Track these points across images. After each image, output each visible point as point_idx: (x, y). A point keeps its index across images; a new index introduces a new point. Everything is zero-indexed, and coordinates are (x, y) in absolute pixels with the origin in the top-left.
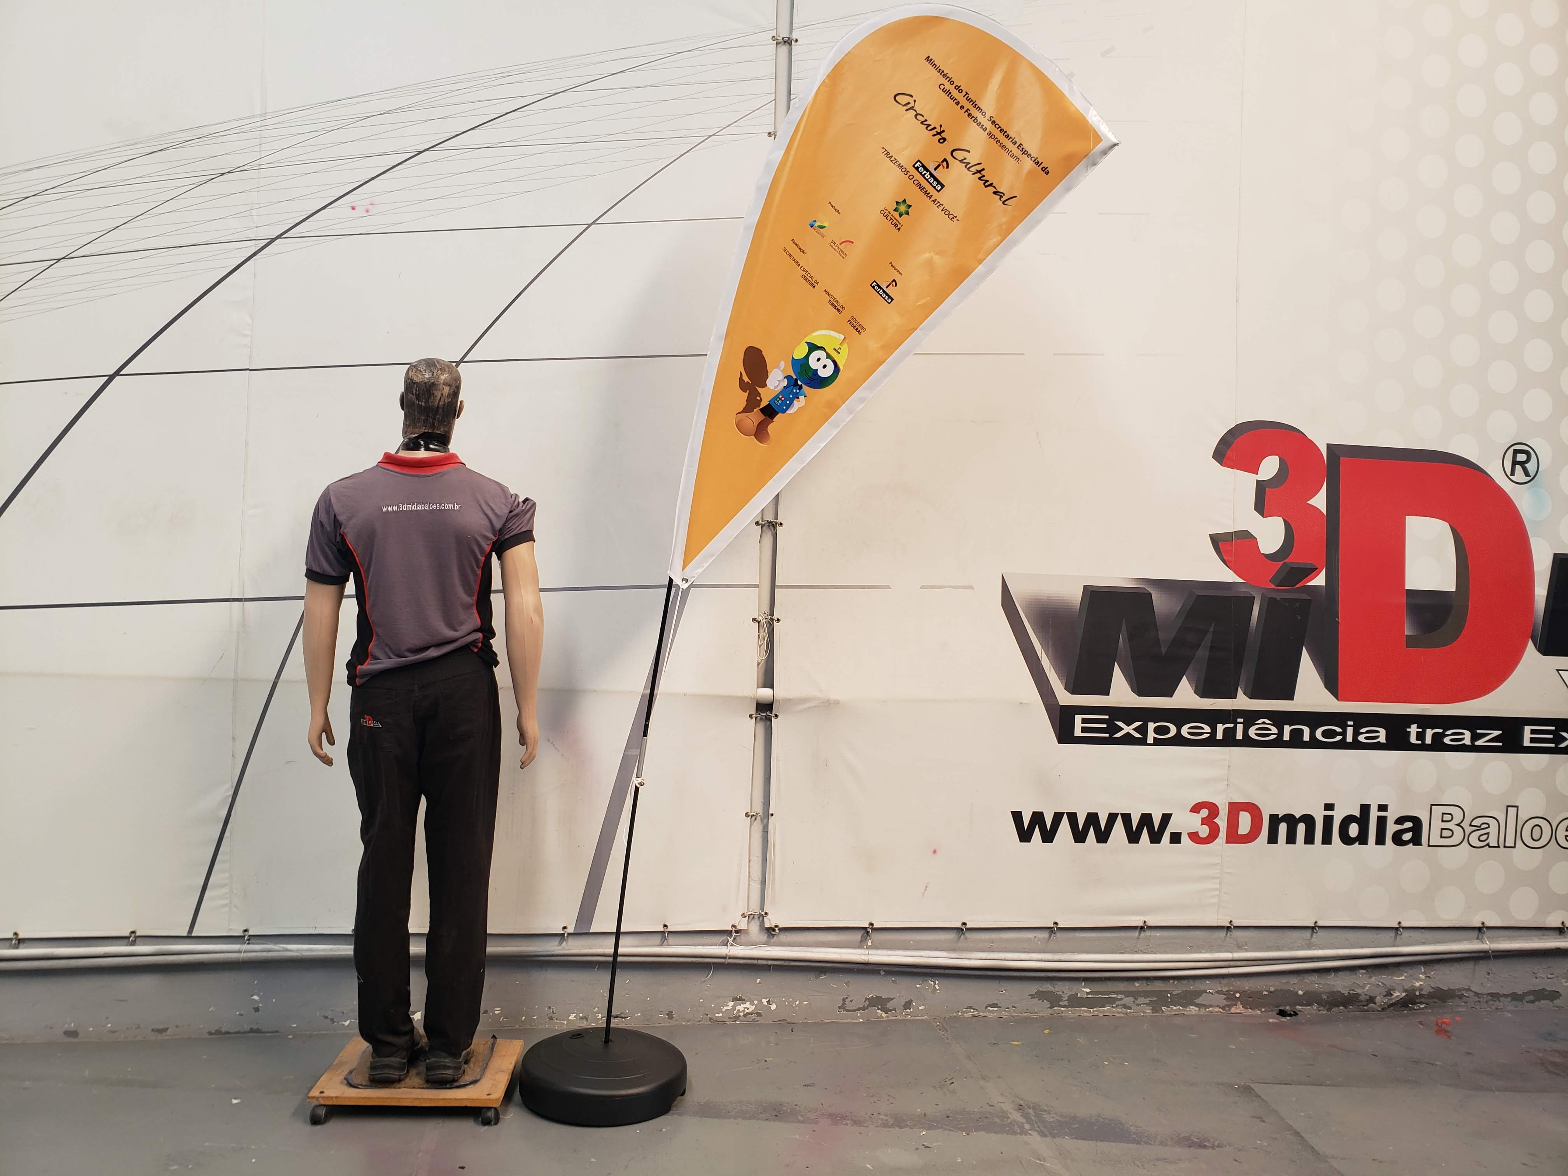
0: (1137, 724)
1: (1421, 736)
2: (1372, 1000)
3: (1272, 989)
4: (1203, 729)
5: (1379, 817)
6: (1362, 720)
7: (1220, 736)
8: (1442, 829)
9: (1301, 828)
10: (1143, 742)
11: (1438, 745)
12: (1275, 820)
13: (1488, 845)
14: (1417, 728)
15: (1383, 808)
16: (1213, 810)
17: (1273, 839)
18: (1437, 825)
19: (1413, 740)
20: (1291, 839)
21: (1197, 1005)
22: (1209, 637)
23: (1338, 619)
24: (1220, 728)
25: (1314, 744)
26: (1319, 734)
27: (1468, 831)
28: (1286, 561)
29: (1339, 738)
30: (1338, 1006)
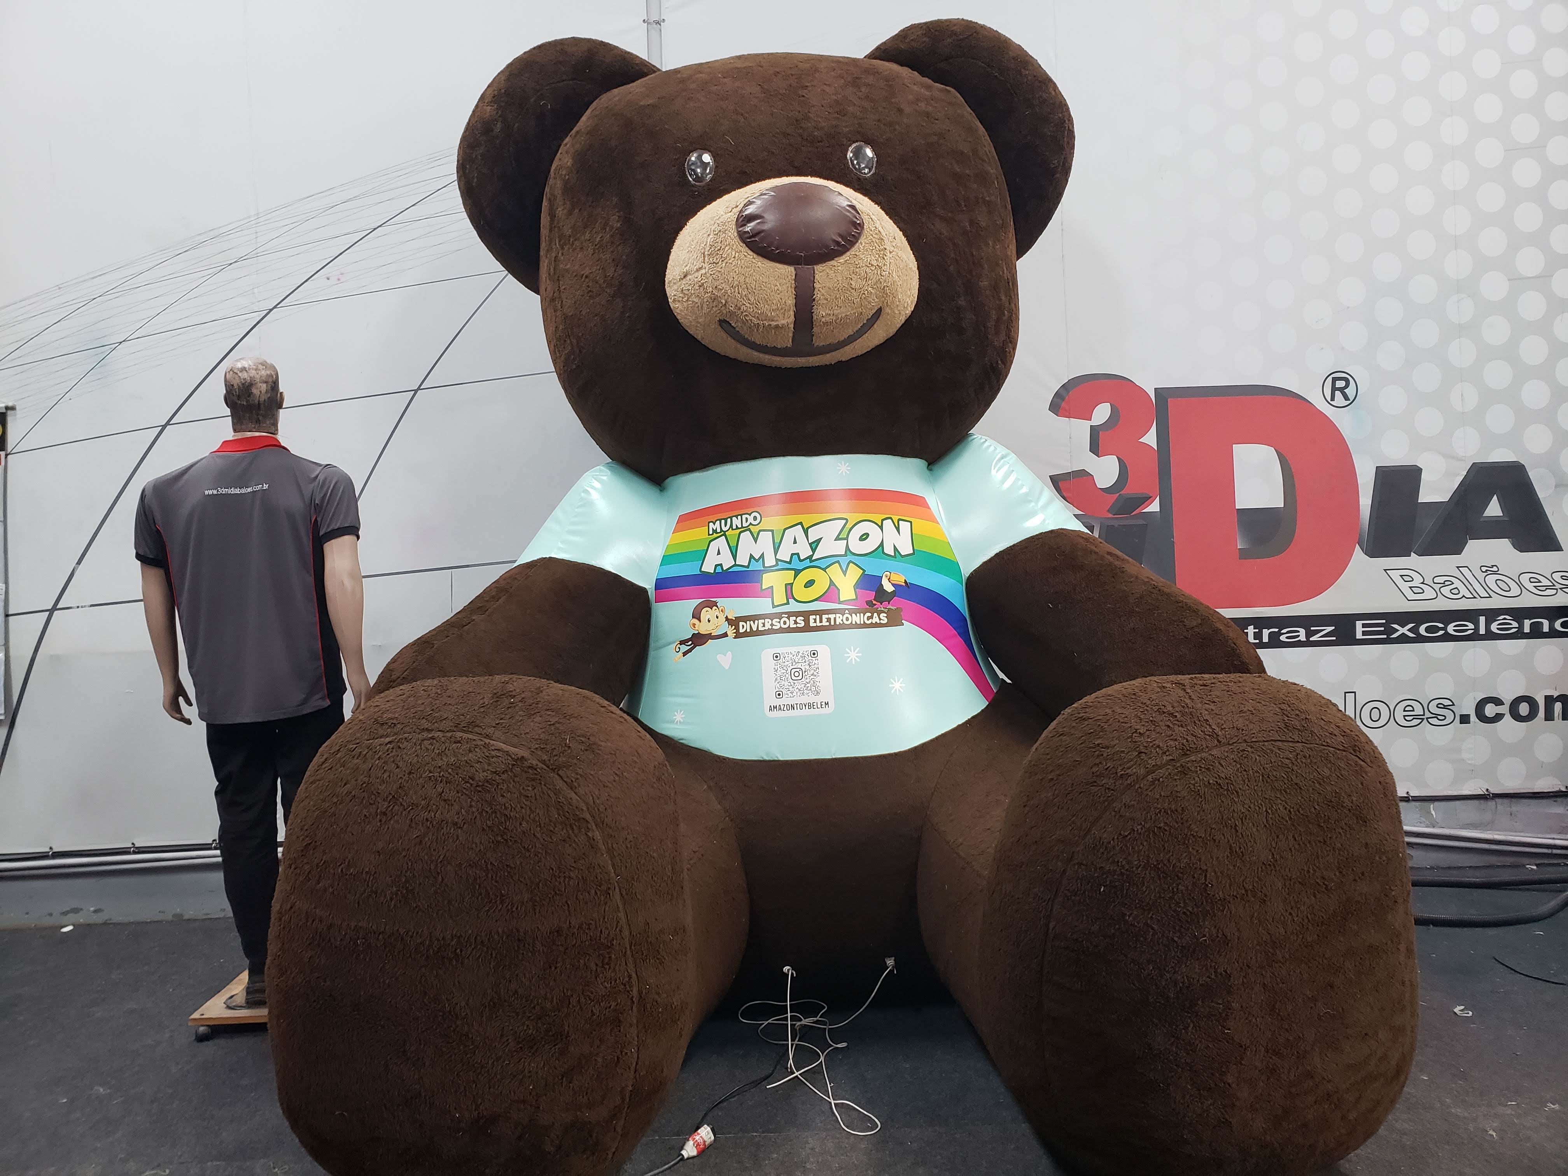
11: (1275, 643)
14: (1254, 629)
19: (1251, 639)
23: (1173, 539)
28: (1121, 493)
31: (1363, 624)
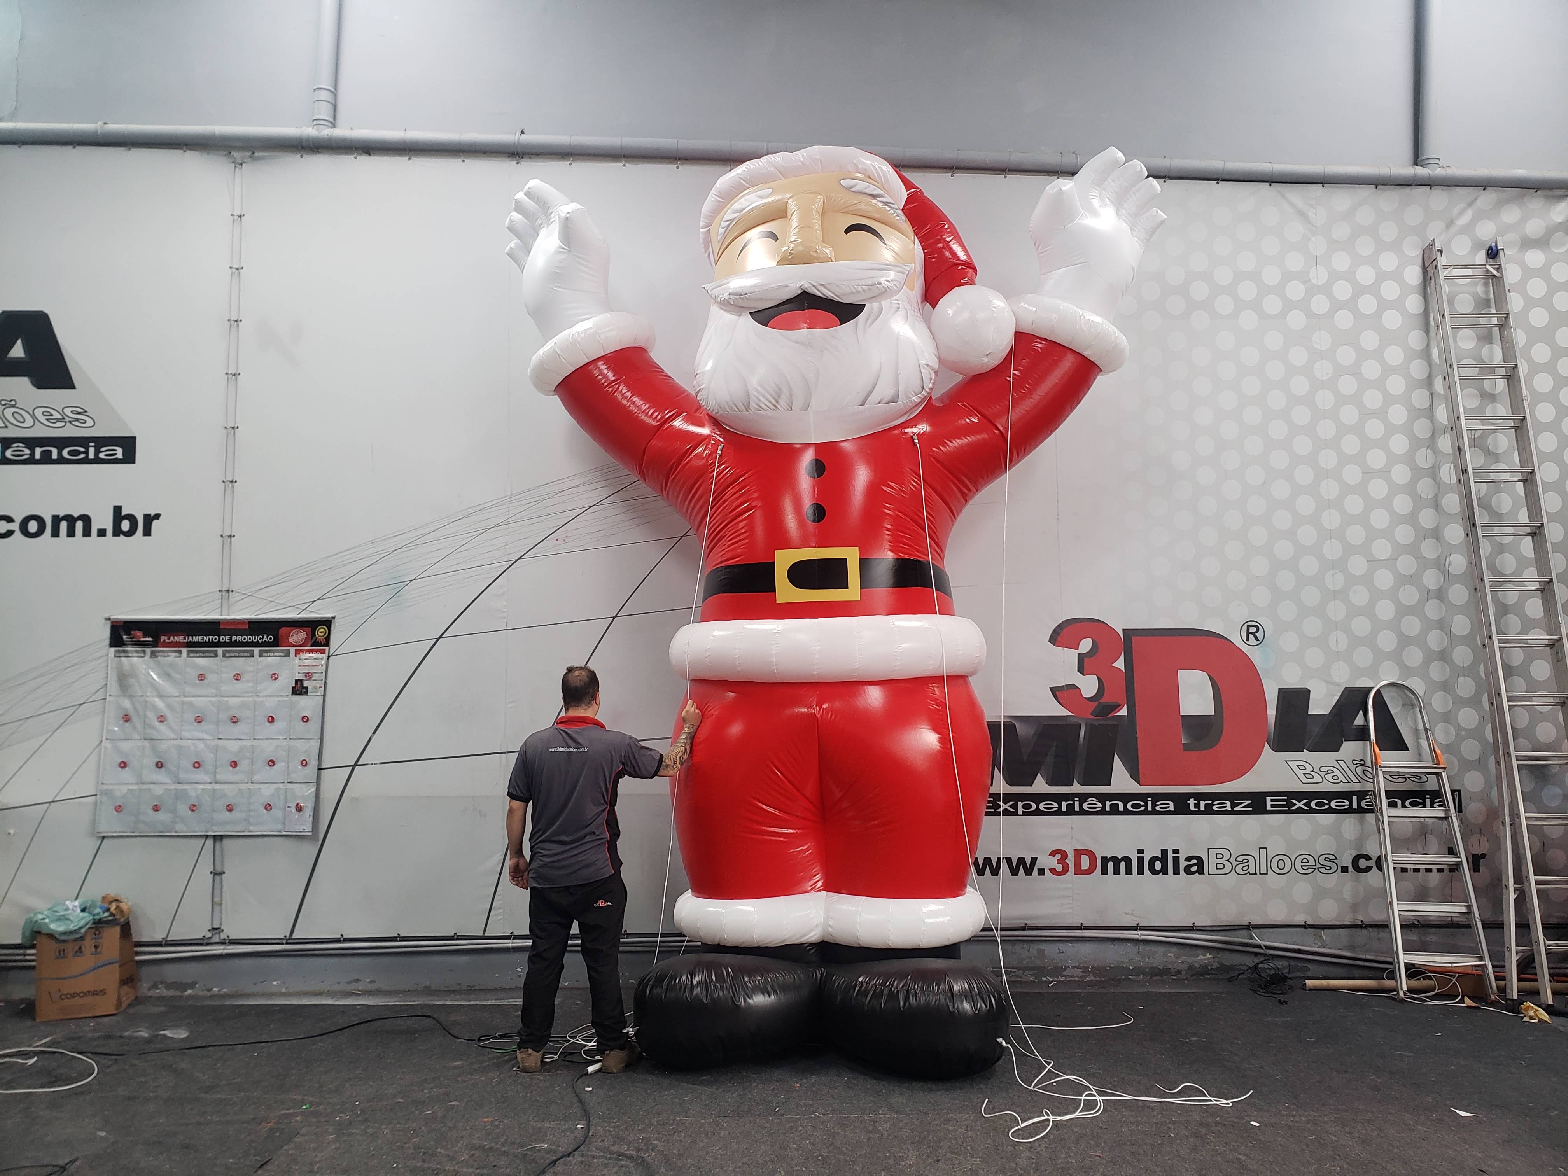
0: (1011, 803)
1: (1197, 806)
2: (1179, 972)
3: (1112, 966)
4: (1053, 805)
5: (1173, 857)
6: (1157, 797)
7: (1064, 809)
8: (1217, 864)
9: (1123, 865)
10: (1015, 814)
11: (1209, 811)
12: (1105, 860)
13: (1249, 872)
14: (1195, 800)
15: (1176, 851)
16: (1064, 855)
17: (1105, 872)
18: (1213, 861)
19: (1192, 808)
20: (1117, 872)
21: (1064, 976)
22: (1054, 749)
23: (1136, 734)
24: (1064, 804)
25: (1126, 812)
26: (1129, 806)
27: (1235, 863)
28: (1101, 701)
29: (1143, 808)
30: (1156, 976)
31: (1271, 800)
